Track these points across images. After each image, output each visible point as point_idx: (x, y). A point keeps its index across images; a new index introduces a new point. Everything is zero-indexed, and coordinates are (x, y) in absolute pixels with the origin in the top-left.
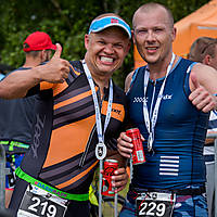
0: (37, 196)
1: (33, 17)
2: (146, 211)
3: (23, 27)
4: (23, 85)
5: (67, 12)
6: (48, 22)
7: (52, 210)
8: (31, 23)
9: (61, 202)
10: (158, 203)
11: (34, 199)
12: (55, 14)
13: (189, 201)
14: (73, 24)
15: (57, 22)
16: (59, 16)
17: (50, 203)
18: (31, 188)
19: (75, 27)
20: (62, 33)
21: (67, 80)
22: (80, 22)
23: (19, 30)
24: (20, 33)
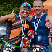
0: (7, 46)
1: (5, 3)
2: (34, 50)
3: (2, 6)
4: (4, 19)
5: (13, 2)
6: (8, 4)
7: (11, 49)
8: (4, 5)
9: (13, 48)
10: (37, 48)
11: (7, 47)
12: (10, 3)
13: (45, 48)
14: (14, 5)
15: (11, 4)
16: (11, 3)
17: (11, 48)
18: (6, 44)
19: (15, 6)
20: (12, 7)
21: (15, 18)
22: (16, 5)
23: (1, 6)
24: (2, 7)
